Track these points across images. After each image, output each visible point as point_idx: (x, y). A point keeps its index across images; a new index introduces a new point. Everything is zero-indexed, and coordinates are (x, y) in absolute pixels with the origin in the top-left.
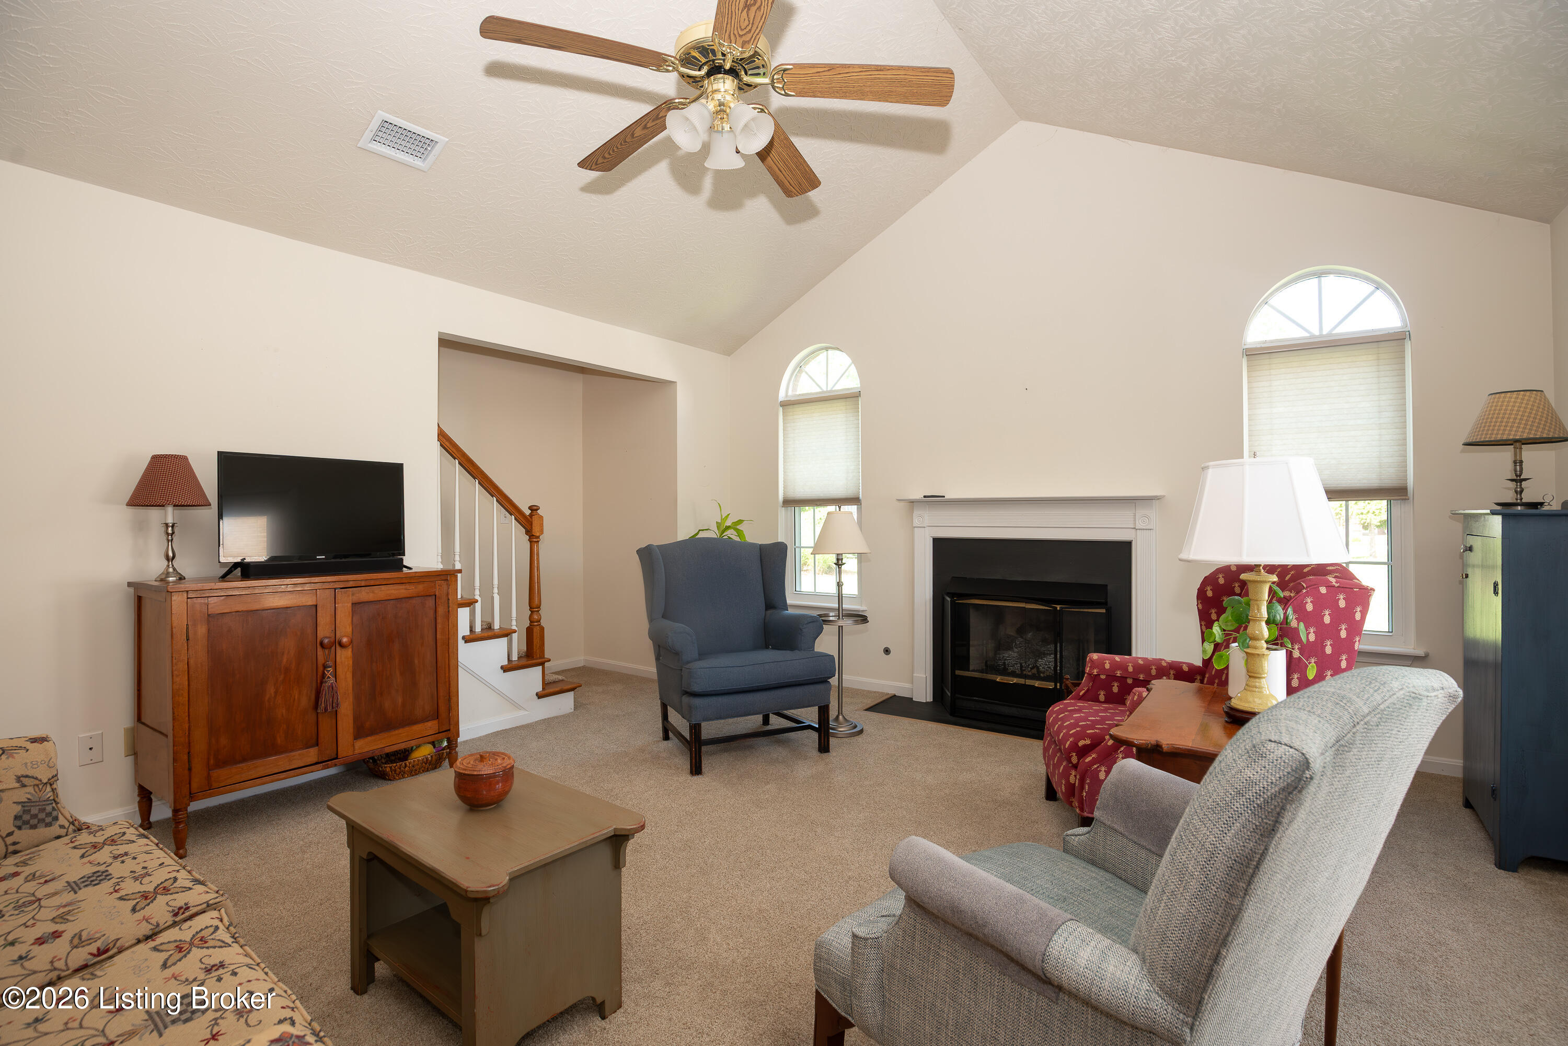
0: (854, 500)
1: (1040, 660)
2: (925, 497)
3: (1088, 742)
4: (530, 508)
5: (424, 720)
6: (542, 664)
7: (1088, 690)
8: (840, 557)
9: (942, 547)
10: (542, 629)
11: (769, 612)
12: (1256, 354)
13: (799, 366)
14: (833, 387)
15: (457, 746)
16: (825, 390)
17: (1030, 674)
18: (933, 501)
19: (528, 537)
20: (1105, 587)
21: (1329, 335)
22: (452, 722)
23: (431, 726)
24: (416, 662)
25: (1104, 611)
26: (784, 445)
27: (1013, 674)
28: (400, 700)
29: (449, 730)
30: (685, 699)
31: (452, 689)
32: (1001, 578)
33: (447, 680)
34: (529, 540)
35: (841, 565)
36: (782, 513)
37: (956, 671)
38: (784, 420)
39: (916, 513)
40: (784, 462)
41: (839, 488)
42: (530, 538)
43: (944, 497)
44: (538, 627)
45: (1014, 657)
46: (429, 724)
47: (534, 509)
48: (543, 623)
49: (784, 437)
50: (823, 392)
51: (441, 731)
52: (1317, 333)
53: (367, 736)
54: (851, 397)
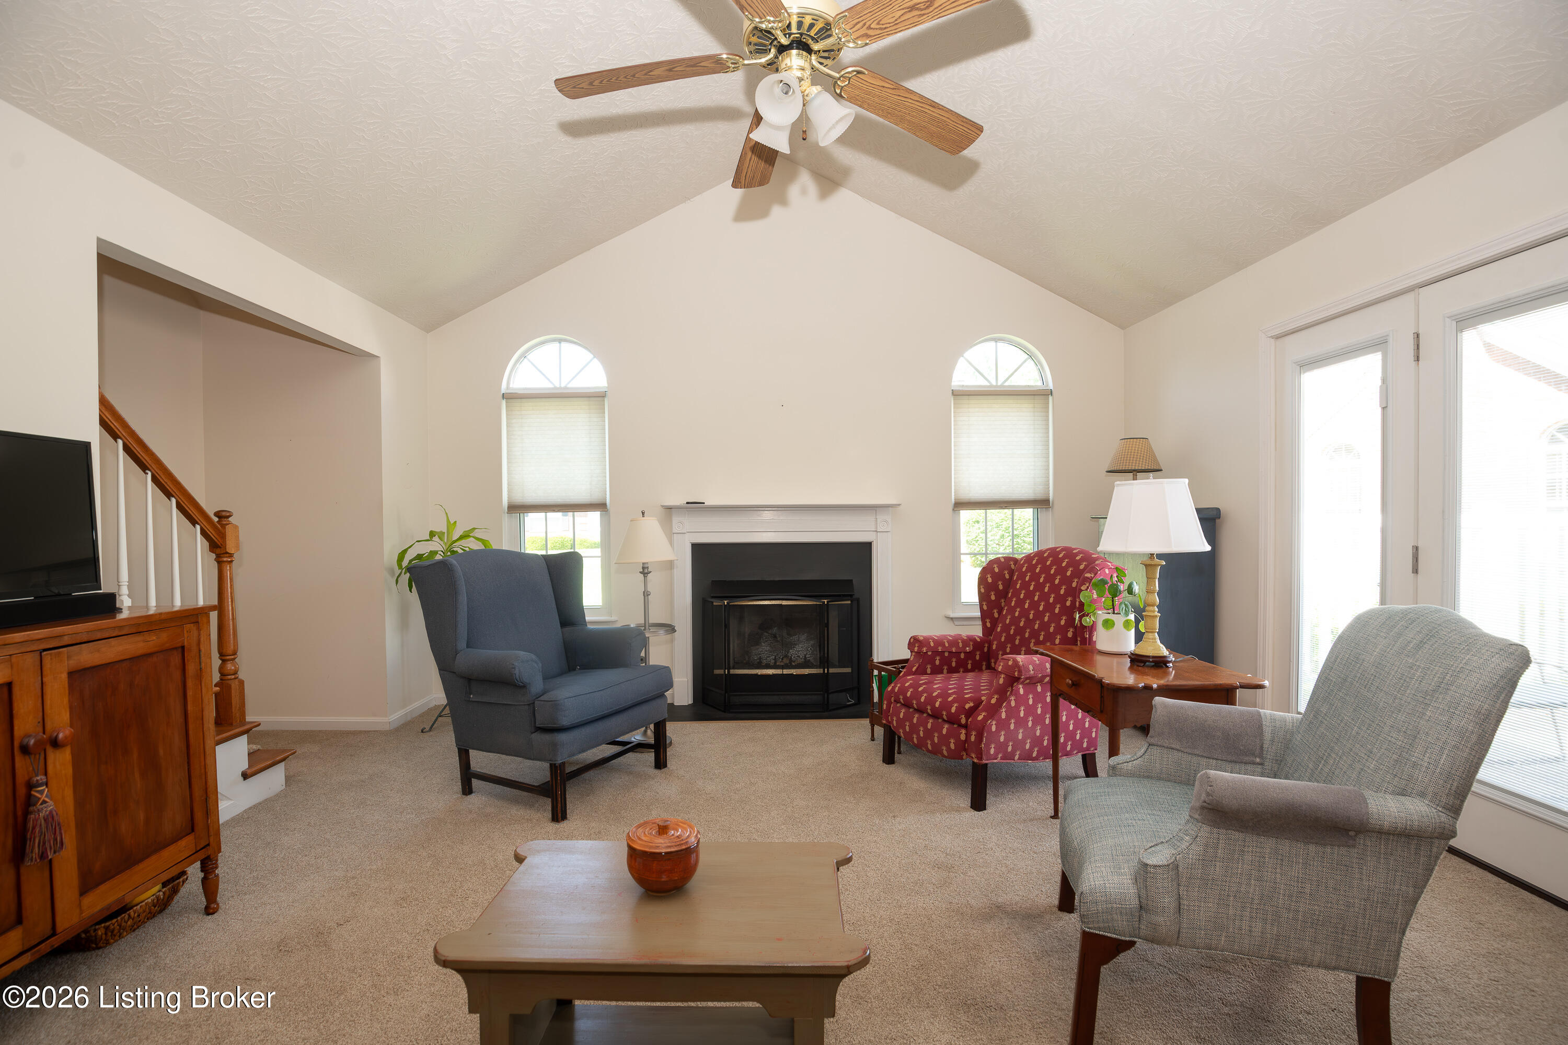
0: (600, 506)
1: (791, 651)
2: (688, 503)
3: (972, 704)
4: (217, 514)
5: (175, 840)
6: (246, 732)
7: (919, 666)
8: (646, 566)
9: (700, 551)
10: (242, 683)
11: (567, 629)
12: (960, 395)
13: (524, 356)
14: (568, 383)
15: (217, 868)
16: (558, 386)
17: (782, 664)
18: (695, 506)
19: (214, 556)
20: (850, 582)
21: (1002, 386)
22: (212, 833)
23: (186, 845)
24: (161, 752)
25: (849, 602)
26: (508, 443)
27: (768, 667)
28: (142, 816)
29: (208, 845)
30: (538, 737)
31: (210, 782)
32: (760, 579)
33: (203, 771)
34: (215, 560)
35: (648, 573)
36: (507, 521)
37: (715, 671)
38: (507, 415)
39: (676, 520)
40: (508, 462)
41: (581, 491)
42: (217, 557)
43: (704, 503)
44: (236, 681)
45: (766, 651)
46: (183, 843)
47: (223, 516)
48: (241, 675)
49: (508, 435)
50: (555, 388)
51: (198, 849)
52: (994, 384)
53: (98, 885)
54: (596, 397)
